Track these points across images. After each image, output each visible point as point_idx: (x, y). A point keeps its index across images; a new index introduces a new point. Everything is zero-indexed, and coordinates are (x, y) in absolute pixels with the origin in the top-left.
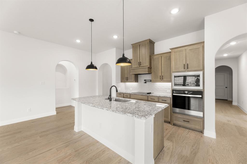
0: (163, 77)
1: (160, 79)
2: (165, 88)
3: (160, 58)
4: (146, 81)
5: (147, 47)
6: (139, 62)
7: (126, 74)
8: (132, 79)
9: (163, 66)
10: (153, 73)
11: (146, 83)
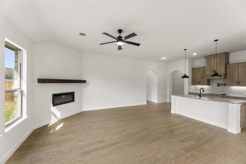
0: (240, 82)
1: (237, 84)
2: (242, 91)
3: (237, 67)
4: (219, 84)
5: (223, 58)
6: (214, 70)
7: (197, 79)
8: (205, 83)
9: (240, 73)
10: (228, 79)
11: (219, 86)
